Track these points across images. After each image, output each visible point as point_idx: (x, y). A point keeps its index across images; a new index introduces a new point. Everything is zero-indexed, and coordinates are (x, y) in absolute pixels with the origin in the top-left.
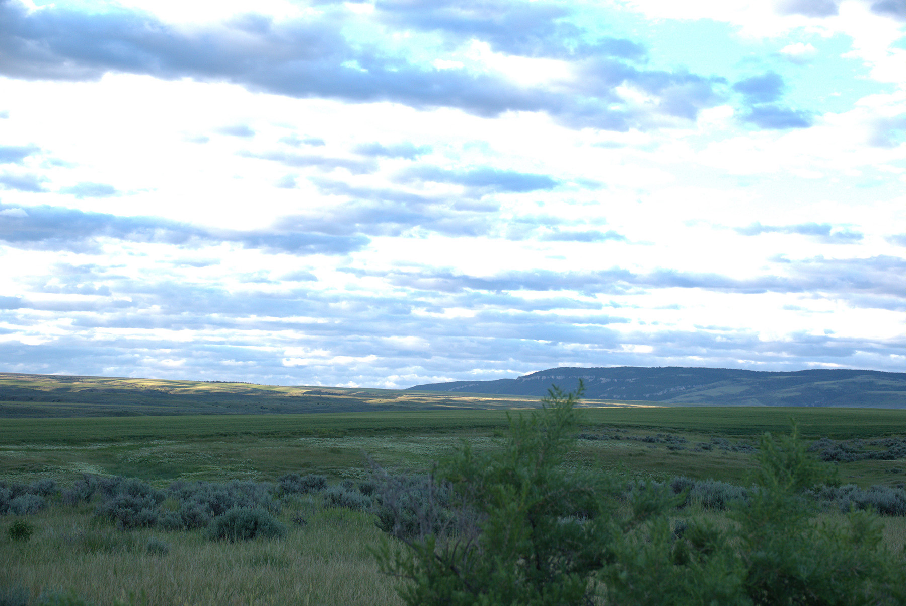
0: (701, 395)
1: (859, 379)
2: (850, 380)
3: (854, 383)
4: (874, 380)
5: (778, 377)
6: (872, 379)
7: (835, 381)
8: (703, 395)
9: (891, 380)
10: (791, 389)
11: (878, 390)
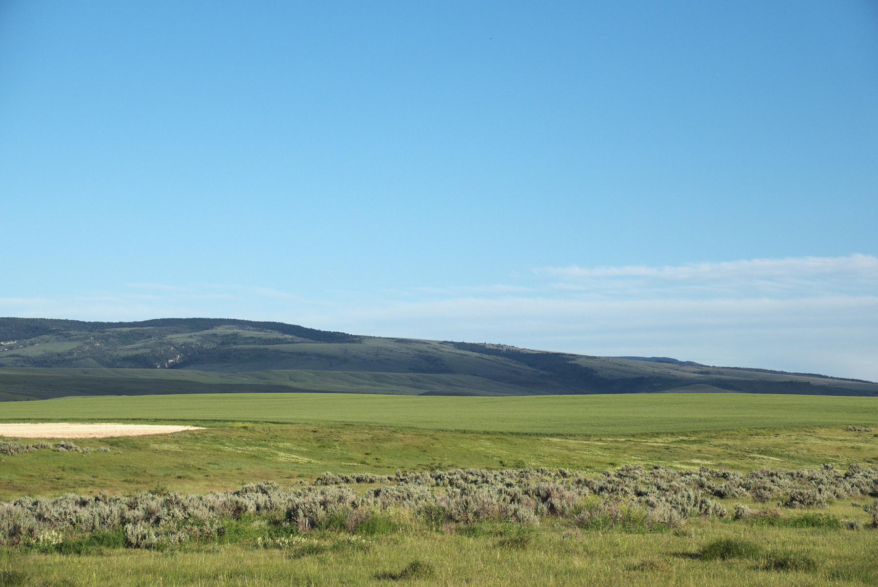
0: (13, 356)
1: (220, 330)
2: (210, 331)
3: (215, 335)
4: (238, 331)
5: (118, 329)
6: (236, 331)
7: (193, 334)
8: (18, 356)
9: (258, 331)
10: (137, 345)
11: (245, 344)
